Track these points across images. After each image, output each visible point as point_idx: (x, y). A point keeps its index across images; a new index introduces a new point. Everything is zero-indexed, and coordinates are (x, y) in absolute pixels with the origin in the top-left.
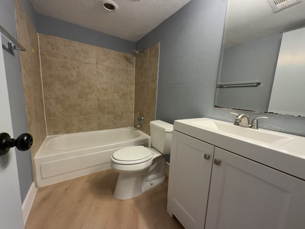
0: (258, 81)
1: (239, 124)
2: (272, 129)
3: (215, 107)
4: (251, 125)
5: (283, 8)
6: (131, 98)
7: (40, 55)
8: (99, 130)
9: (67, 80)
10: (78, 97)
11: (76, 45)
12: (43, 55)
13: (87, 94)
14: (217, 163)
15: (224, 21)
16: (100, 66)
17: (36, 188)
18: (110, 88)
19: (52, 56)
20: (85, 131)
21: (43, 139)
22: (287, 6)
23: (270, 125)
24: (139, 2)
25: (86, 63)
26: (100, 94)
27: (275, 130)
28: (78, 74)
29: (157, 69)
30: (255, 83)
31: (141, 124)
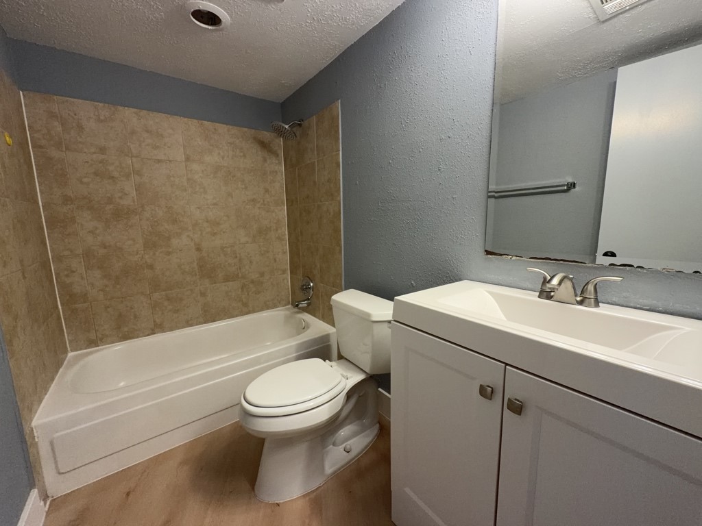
0: (570, 180)
1: (552, 297)
2: (632, 305)
3: (487, 254)
4: (581, 298)
5: (619, 12)
6: (280, 239)
7: (33, 147)
8: (206, 322)
9: (111, 206)
10: (144, 247)
11: (129, 116)
12: (41, 147)
13: (169, 239)
14: (517, 408)
15: (494, 46)
16: (195, 167)
17: (42, 503)
18: (225, 218)
19: (64, 150)
20: (171, 329)
21: (58, 365)
22: (627, 8)
23: (624, 294)
24: (281, 5)
25: (159, 161)
26: (201, 234)
27: (638, 306)
28: (139, 188)
29: (339, 166)
30: (563, 186)
31: (308, 299)
